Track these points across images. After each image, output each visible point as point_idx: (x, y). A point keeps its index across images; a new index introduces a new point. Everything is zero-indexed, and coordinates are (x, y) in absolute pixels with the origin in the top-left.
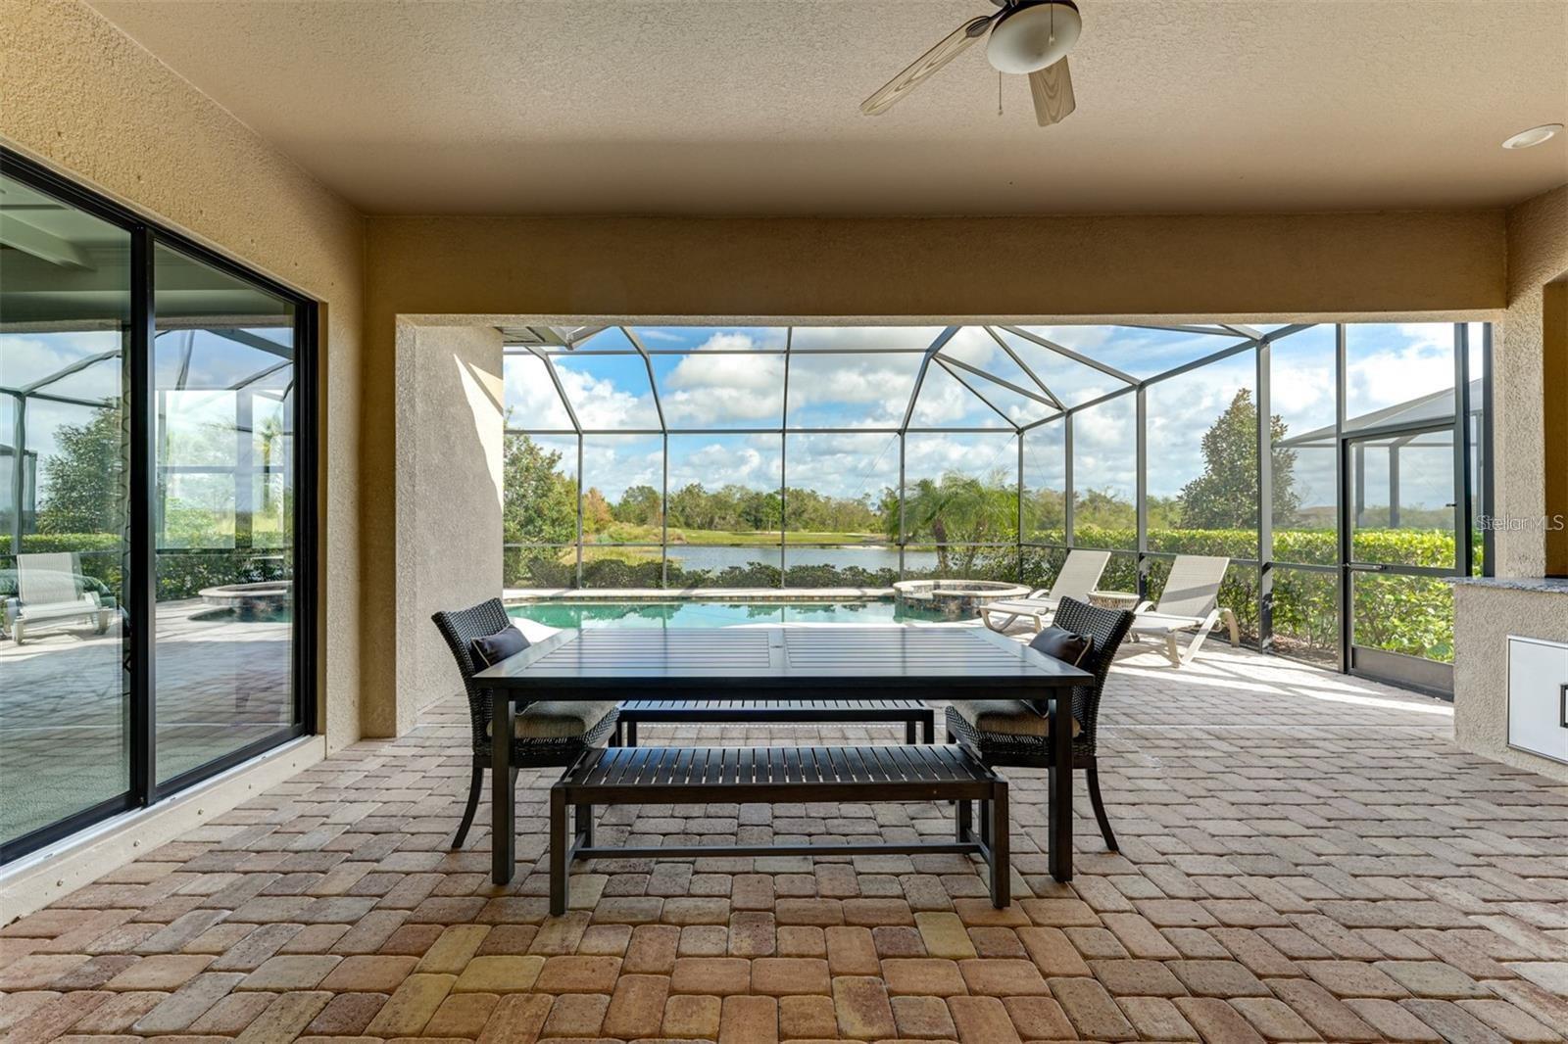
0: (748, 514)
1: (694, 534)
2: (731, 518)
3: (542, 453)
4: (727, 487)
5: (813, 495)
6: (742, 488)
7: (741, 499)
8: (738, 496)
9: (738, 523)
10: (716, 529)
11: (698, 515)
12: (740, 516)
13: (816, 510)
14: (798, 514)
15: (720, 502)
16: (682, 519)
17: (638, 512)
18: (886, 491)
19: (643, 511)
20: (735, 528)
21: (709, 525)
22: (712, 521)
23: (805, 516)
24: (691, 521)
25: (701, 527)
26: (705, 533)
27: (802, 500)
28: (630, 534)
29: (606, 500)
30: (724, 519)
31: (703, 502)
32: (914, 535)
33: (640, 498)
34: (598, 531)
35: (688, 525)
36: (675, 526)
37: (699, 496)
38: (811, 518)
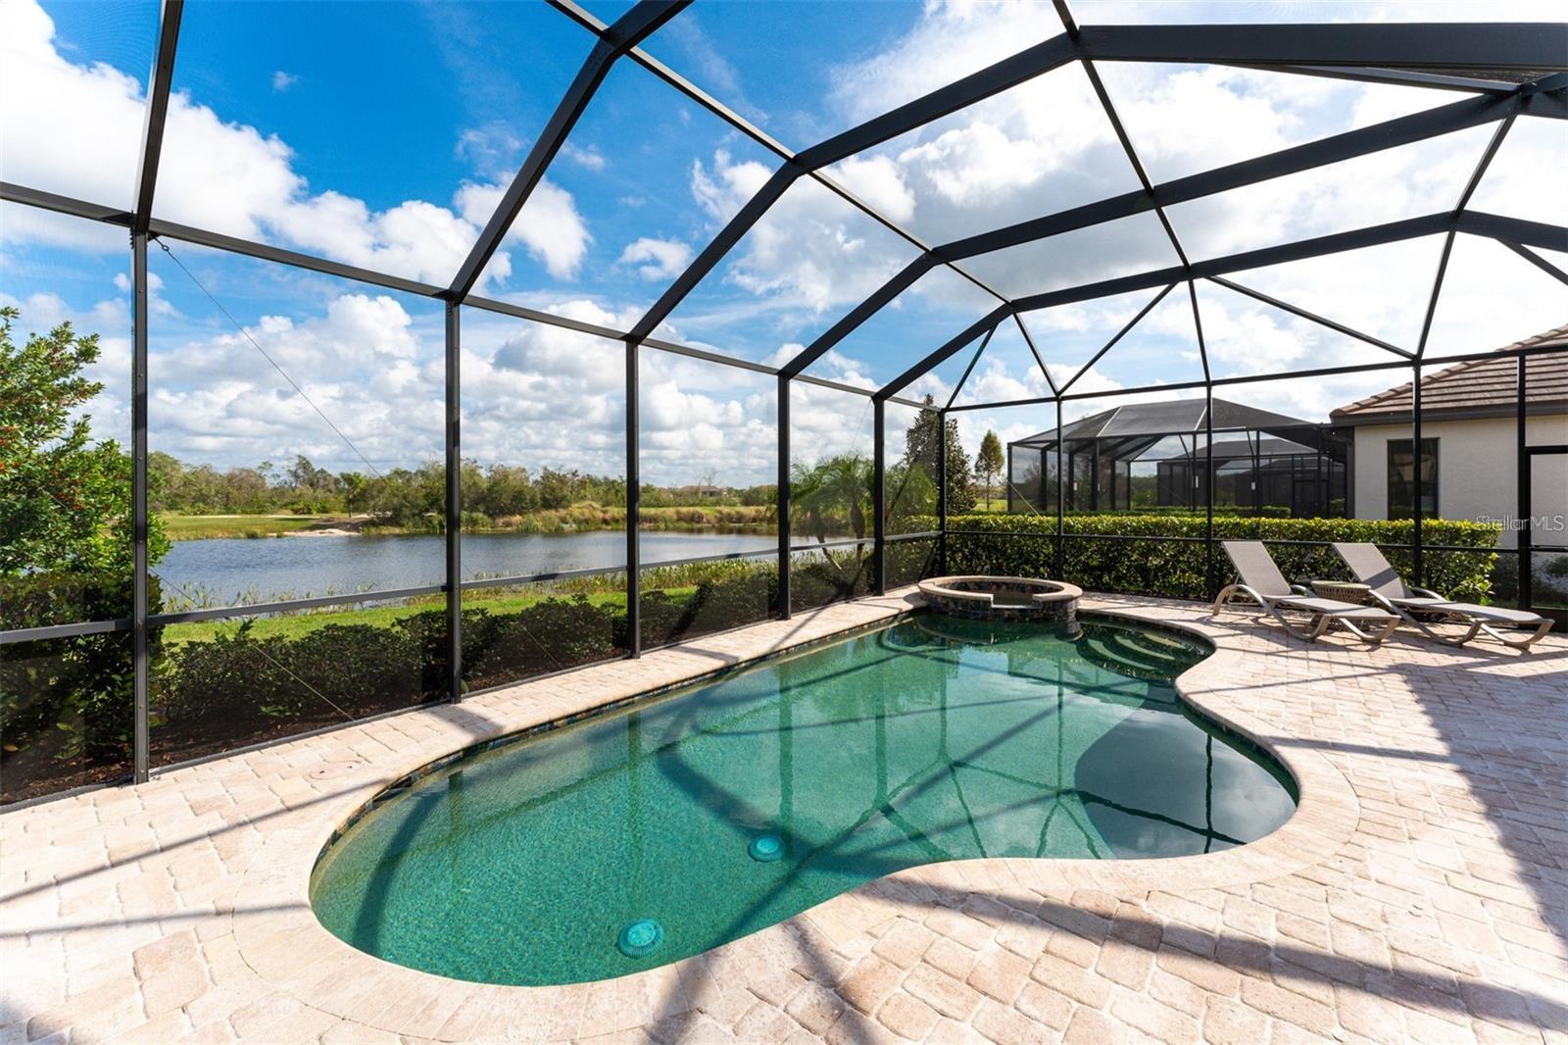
32: (395, 516)
38: (178, 496)
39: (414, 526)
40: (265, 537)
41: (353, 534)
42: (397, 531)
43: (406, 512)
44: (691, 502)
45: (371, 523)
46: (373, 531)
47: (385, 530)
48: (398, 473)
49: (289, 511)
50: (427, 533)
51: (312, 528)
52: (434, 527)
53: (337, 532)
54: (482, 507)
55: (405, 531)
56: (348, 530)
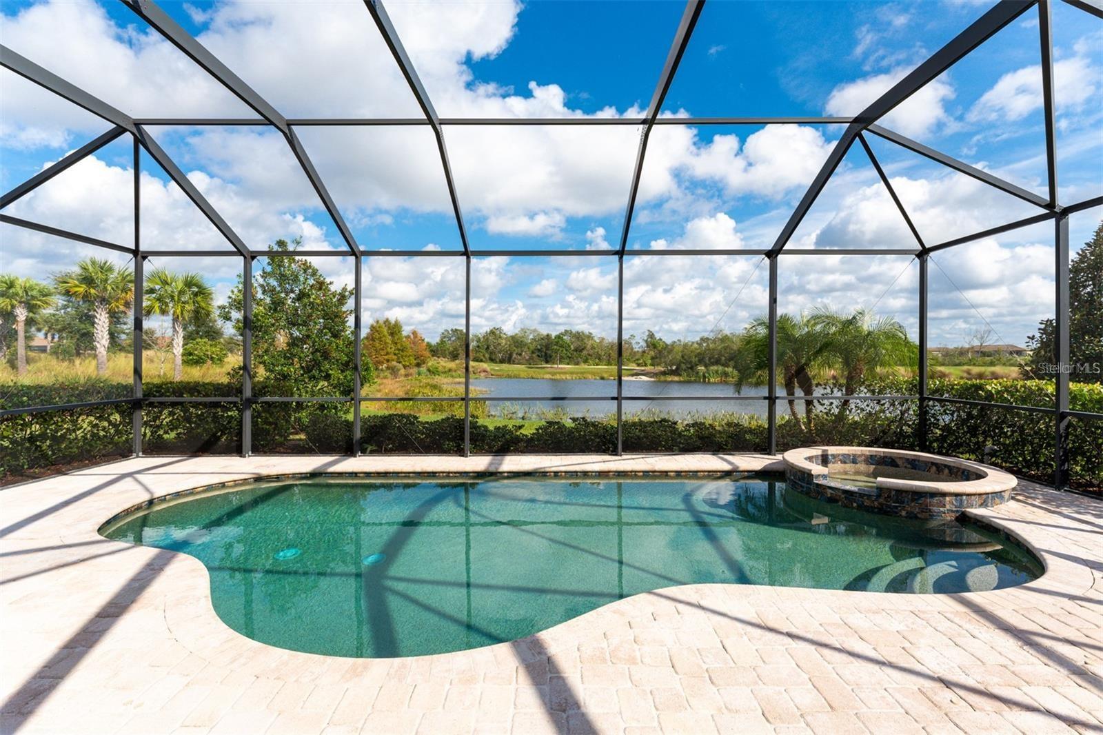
0: (539, 350)
1: (497, 367)
2: (526, 355)
3: (333, 288)
4: (522, 330)
5: (590, 336)
6: (535, 331)
7: (534, 340)
8: (531, 337)
9: (531, 358)
10: (514, 363)
11: (500, 352)
12: (533, 352)
13: (593, 348)
14: (579, 350)
15: (517, 342)
16: (487, 356)
17: (451, 349)
18: (647, 334)
19: (456, 349)
20: (530, 362)
21: (508, 360)
22: (511, 355)
23: (585, 352)
24: (493, 357)
25: (502, 361)
26: (505, 366)
27: (582, 340)
28: (445, 367)
29: (426, 340)
30: (520, 355)
31: (504, 341)
32: (677, 369)
33: (453, 338)
34: (418, 365)
35: (492, 360)
36: (481, 361)
37: (500, 337)
38: (589, 355)
39: (687, 376)
40: (608, 379)
41: (653, 379)
42: (676, 379)
43: (683, 366)
44: (957, 361)
45: (664, 373)
46: (662, 378)
47: (669, 378)
48: (703, 339)
49: (634, 365)
50: (695, 382)
51: (633, 375)
52: (699, 377)
53: (644, 378)
54: (732, 363)
55: (682, 379)
56: (651, 377)
